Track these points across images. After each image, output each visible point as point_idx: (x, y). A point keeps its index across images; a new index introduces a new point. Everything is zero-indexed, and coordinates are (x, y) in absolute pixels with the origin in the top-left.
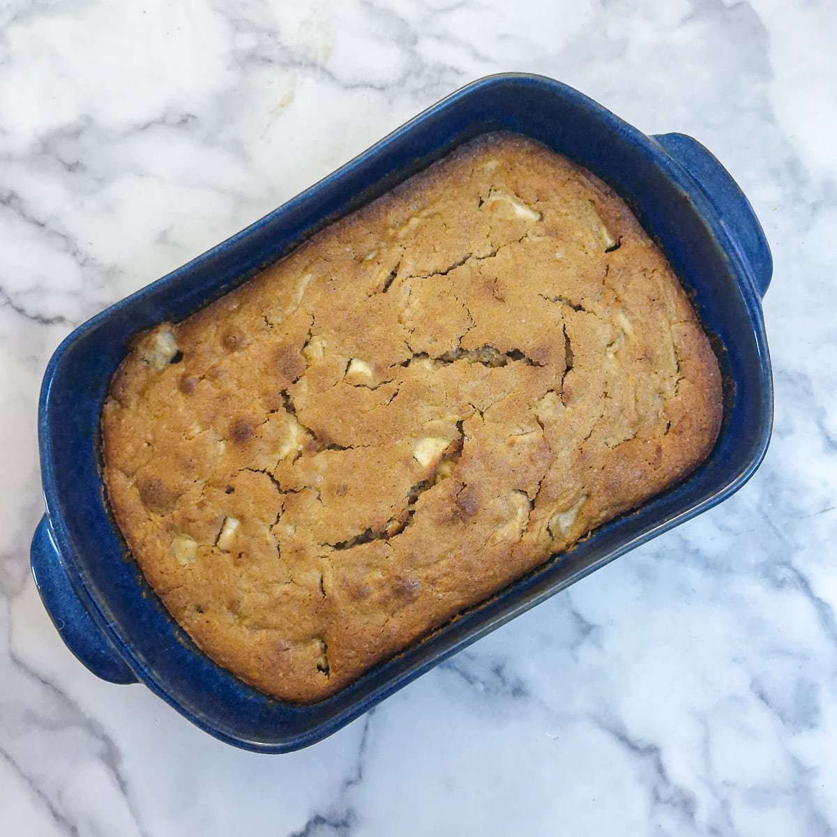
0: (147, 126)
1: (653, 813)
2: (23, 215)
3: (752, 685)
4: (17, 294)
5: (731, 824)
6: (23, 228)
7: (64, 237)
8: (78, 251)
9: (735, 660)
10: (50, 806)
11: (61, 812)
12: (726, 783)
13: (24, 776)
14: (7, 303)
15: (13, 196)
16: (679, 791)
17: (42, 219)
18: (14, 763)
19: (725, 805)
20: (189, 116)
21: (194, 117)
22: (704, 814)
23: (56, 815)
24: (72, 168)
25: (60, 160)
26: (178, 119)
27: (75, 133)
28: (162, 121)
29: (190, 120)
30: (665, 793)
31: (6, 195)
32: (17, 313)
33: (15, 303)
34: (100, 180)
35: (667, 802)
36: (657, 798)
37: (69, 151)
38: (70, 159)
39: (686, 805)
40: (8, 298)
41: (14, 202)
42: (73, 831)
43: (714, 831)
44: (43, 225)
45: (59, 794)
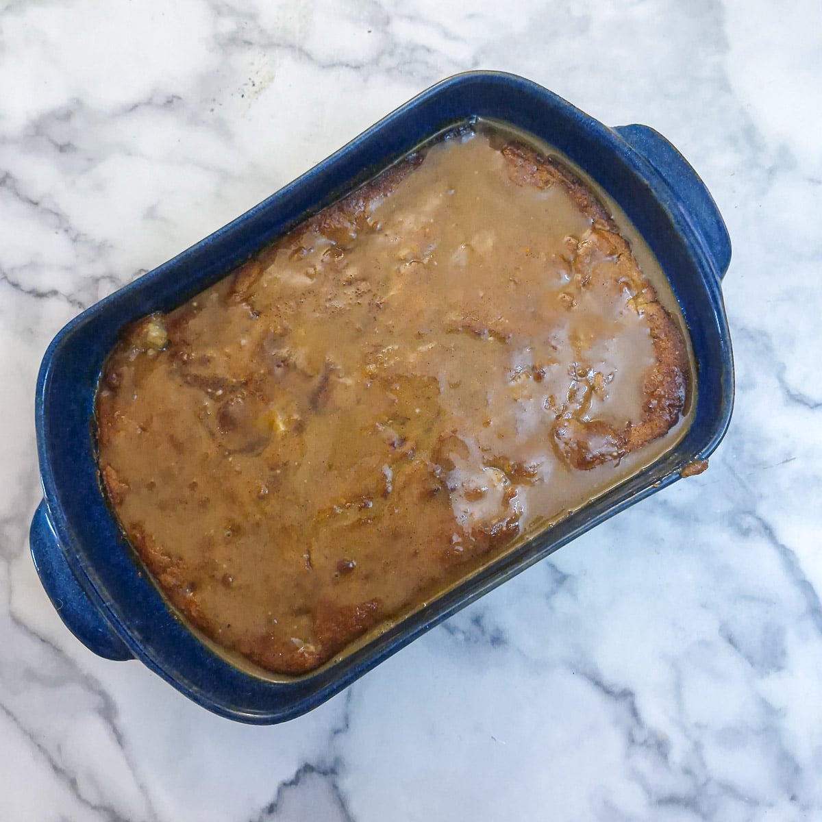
0: (134, 107)
1: (628, 756)
2: (18, 194)
3: (721, 630)
4: (12, 270)
5: (703, 765)
6: (17, 206)
7: (57, 214)
8: (70, 228)
9: (704, 606)
10: (51, 760)
11: (60, 765)
12: (698, 725)
13: (25, 732)
14: (2, 278)
15: (8, 175)
16: (653, 734)
17: (34, 199)
18: (15, 719)
19: (698, 746)
20: (174, 97)
21: (179, 98)
22: (677, 755)
23: (55, 768)
24: (63, 148)
25: (52, 141)
26: (164, 101)
27: (66, 116)
28: (149, 103)
29: (175, 100)
30: (639, 736)
31: (1, 176)
32: (13, 289)
33: (11, 278)
34: (90, 160)
35: (642, 745)
36: (632, 741)
37: (60, 132)
38: (61, 142)
39: (660, 747)
40: (4, 274)
41: (9, 182)
42: (73, 783)
43: (688, 772)
44: (36, 204)
45: (59, 748)
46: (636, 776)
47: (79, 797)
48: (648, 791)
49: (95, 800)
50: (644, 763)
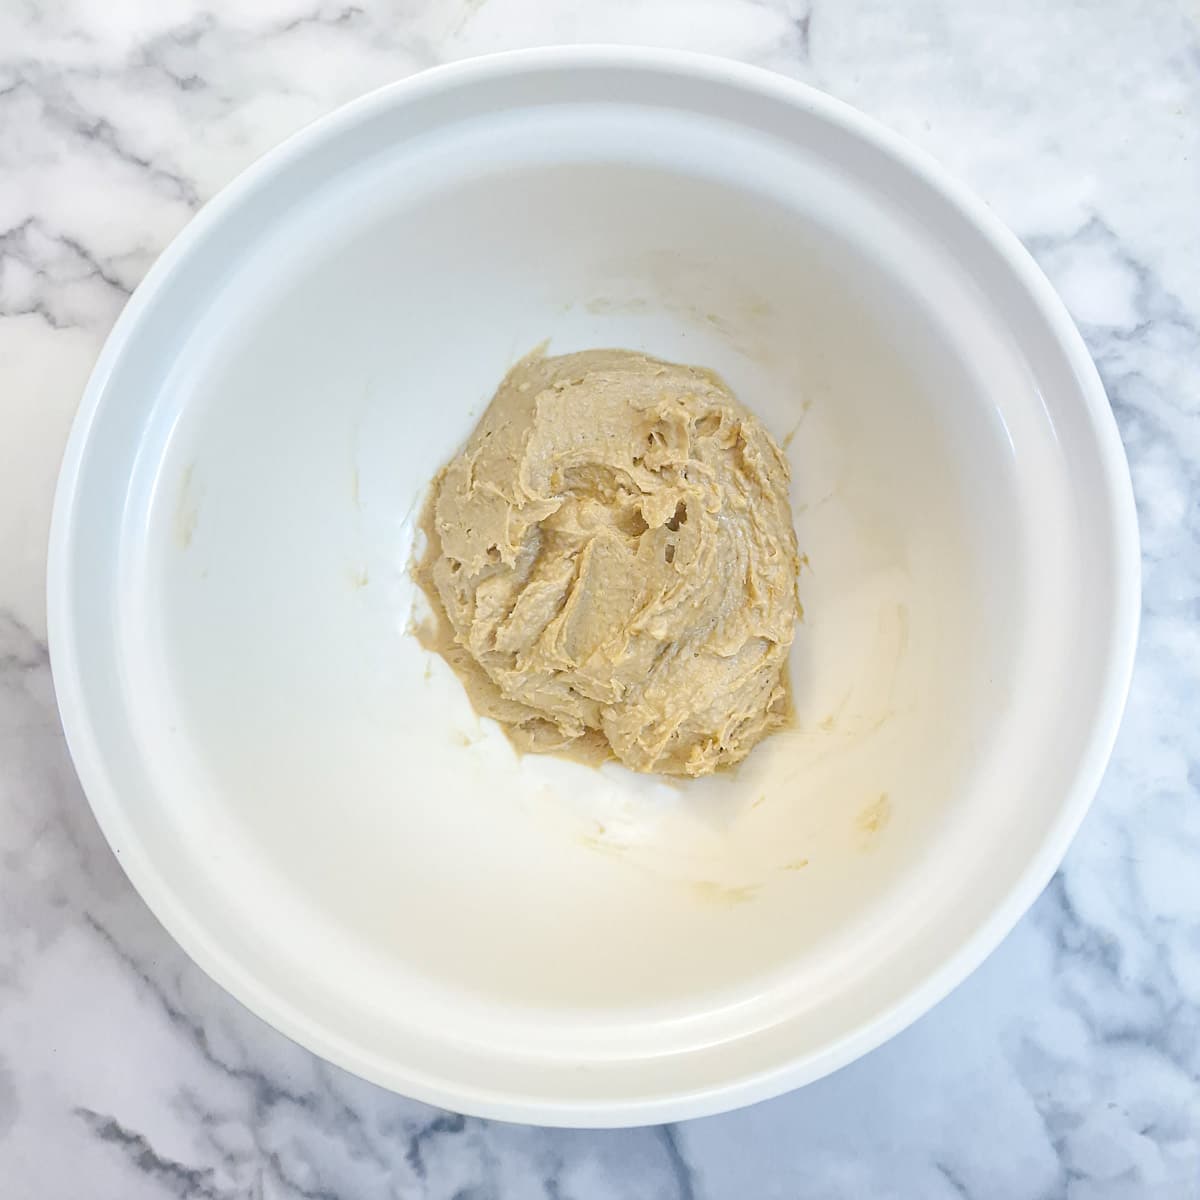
0: (293, 25)
1: (1057, 969)
2: (118, 150)
3: (1190, 775)
4: (109, 260)
5: (1172, 980)
6: (117, 167)
7: (176, 179)
8: (197, 199)
9: (1164, 740)
10: (164, 1001)
11: (180, 1009)
12: (1161, 919)
13: (124, 957)
14: (94, 273)
15: (103, 124)
16: (1095, 934)
17: (143, 155)
18: (109, 937)
19: (1162, 951)
20: (351, 9)
21: (359, 11)
22: (1132, 966)
23: (172, 1013)
24: (188, 84)
25: (169, 74)
26: (338, 16)
27: (191, 38)
28: (315, 18)
29: (354, 14)
30: (1074, 938)
31: (93, 124)
32: (109, 287)
33: (107, 272)
34: (227, 100)
35: (1078, 951)
36: (1062, 944)
37: (181, 61)
38: (183, 72)
39: (1105, 954)
40: (97, 266)
41: (105, 133)
42: (199, 1035)
43: (1149, 991)
44: (145, 164)
45: (177, 983)
46: (1070, 1000)
47: (208, 1056)
48: (1089, 1022)
49: (233, 1061)
50: (1082, 978)
